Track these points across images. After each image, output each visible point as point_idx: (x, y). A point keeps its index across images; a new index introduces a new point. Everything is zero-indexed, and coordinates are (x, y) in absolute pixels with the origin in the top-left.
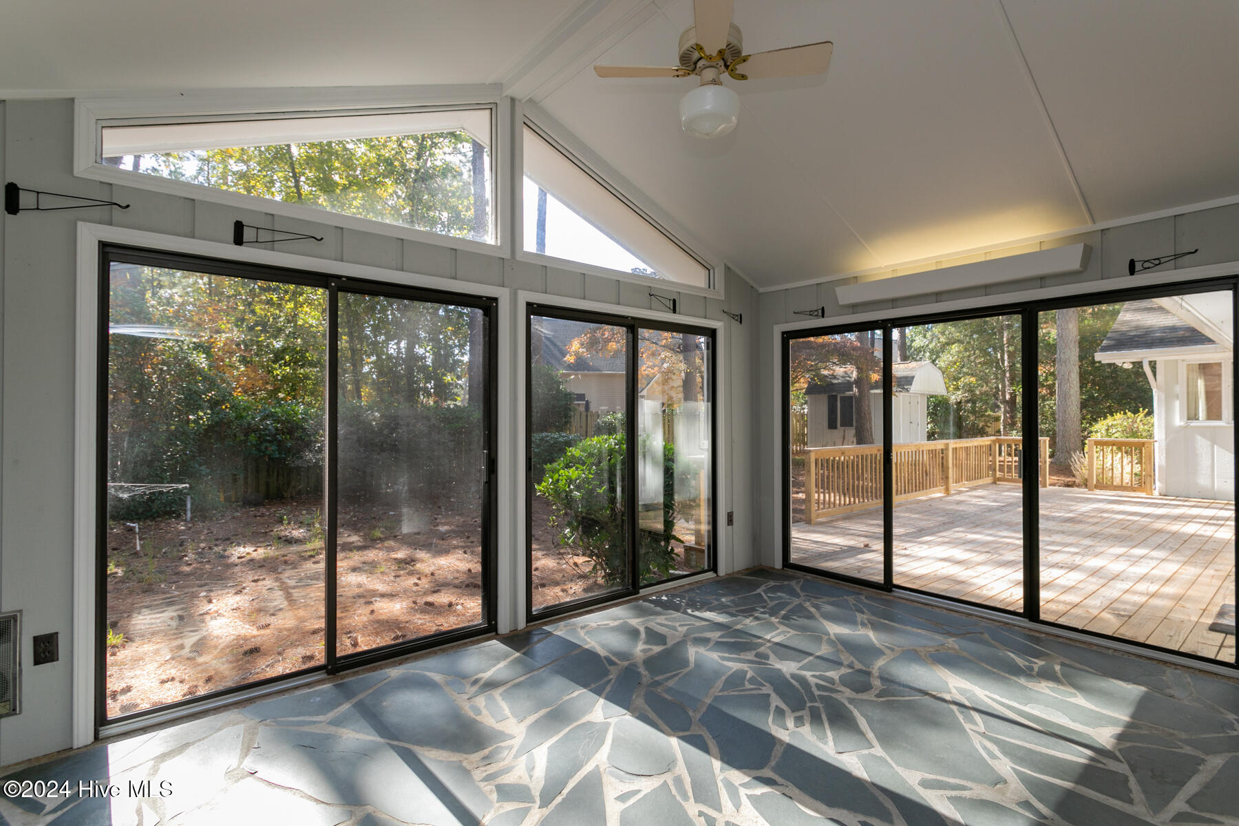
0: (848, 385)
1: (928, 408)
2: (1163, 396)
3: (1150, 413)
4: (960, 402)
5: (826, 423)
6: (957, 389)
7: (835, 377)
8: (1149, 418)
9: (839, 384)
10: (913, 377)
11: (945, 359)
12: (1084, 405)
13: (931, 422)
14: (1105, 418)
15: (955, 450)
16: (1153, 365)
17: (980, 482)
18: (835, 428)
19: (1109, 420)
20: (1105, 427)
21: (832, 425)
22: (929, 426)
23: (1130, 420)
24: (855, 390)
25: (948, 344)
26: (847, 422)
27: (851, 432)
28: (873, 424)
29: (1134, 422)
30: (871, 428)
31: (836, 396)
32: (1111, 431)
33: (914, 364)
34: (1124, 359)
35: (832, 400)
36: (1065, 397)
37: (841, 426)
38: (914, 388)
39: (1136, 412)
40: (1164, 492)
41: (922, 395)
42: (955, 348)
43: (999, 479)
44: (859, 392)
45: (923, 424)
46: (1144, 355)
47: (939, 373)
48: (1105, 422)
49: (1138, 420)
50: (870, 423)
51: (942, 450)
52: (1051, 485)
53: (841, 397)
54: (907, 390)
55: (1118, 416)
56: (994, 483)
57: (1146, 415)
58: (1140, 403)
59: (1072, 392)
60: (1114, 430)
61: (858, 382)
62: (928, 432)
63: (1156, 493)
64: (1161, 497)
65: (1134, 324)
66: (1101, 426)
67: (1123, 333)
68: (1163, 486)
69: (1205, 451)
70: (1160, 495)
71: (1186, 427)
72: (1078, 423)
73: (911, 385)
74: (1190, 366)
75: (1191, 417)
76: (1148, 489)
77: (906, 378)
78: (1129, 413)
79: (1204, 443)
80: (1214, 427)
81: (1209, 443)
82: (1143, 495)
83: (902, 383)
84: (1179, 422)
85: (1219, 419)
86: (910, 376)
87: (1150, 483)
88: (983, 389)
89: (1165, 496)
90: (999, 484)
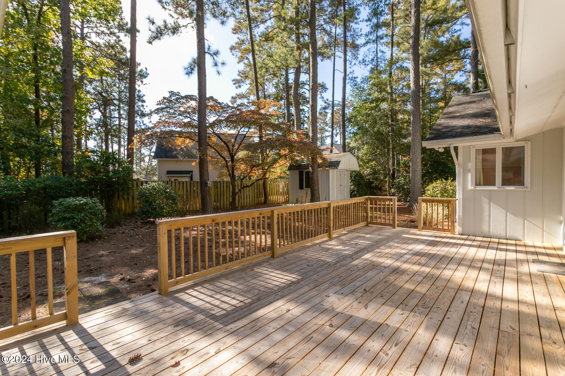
0: (307, 166)
1: (351, 177)
2: (461, 170)
3: (454, 179)
4: (369, 174)
5: (298, 186)
7: (302, 161)
8: (453, 183)
9: (305, 165)
10: (340, 161)
12: (423, 176)
13: (353, 185)
14: (432, 183)
16: (456, 149)
17: (357, 226)
18: (303, 189)
19: (434, 184)
20: (432, 188)
21: (301, 187)
22: (352, 187)
23: (444, 184)
24: (310, 168)
26: (307, 186)
27: (309, 191)
28: (320, 186)
29: (446, 185)
30: (318, 189)
31: (303, 171)
32: (434, 190)
33: (341, 154)
34: (439, 146)
35: (301, 173)
36: (414, 171)
37: (305, 188)
38: (341, 167)
39: (447, 179)
40: (461, 232)
41: (347, 170)
43: (370, 223)
44: (312, 169)
45: (348, 185)
46: (451, 143)
47: (355, 159)
48: (432, 185)
49: (448, 184)
50: (318, 186)
52: (398, 226)
53: (305, 172)
54: (337, 168)
55: (439, 182)
56: (367, 225)
57: (453, 181)
58: (450, 174)
59: (418, 169)
60: (437, 189)
63: (457, 233)
64: (459, 236)
65: (445, 125)
66: (430, 187)
67: (439, 130)
68: (461, 229)
69: (486, 207)
70: (459, 234)
71: (474, 191)
72: (420, 185)
73: (339, 165)
74: (477, 151)
75: (478, 184)
76: (452, 230)
77: (337, 161)
78: (444, 180)
79: (485, 201)
80: (491, 190)
81: (488, 201)
82: (449, 235)
83: (335, 164)
84: (470, 187)
85: (494, 184)
86: (339, 160)
87: (453, 227)
88: (379, 168)
89: (462, 235)
90: (370, 226)
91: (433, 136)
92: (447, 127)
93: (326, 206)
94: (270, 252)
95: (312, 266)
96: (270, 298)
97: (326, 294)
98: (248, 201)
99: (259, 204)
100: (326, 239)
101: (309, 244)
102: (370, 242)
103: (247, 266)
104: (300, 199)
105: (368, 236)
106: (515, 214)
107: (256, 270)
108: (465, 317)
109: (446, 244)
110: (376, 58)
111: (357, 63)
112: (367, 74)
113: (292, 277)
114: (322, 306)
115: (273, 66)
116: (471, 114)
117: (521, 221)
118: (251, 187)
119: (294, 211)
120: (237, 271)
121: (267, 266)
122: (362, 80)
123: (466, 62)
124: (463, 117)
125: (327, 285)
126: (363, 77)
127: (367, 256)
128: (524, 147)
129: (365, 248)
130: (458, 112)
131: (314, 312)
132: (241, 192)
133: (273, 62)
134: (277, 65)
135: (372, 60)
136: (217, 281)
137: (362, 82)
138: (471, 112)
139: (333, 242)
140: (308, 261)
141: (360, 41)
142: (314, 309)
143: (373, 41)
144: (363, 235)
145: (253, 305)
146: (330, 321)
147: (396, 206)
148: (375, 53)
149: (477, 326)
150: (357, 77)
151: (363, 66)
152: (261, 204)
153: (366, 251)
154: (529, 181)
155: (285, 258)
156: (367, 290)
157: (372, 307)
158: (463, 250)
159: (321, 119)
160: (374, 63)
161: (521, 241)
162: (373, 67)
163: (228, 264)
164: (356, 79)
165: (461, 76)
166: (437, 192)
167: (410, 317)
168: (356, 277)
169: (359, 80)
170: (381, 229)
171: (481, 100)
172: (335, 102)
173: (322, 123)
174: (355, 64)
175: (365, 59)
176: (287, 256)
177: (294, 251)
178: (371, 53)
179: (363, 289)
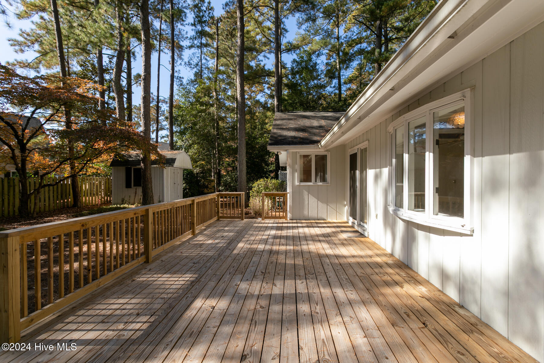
0: (138, 162)
1: (183, 176)
2: (291, 170)
4: (198, 173)
5: (124, 184)
6: (197, 166)
7: (130, 157)
9: (133, 160)
10: (176, 159)
11: (192, 151)
13: (185, 183)
14: (257, 181)
15: (198, 203)
17: (212, 221)
18: (131, 187)
19: (259, 182)
20: (257, 185)
21: (128, 186)
22: (184, 185)
24: (142, 165)
25: (193, 144)
26: (137, 184)
27: (140, 190)
28: (153, 184)
29: (267, 182)
30: (151, 187)
31: (131, 168)
32: (259, 186)
33: (176, 152)
34: (278, 150)
35: (128, 171)
36: (241, 171)
37: (134, 186)
38: (176, 164)
40: (292, 218)
41: (180, 168)
42: (196, 146)
43: (221, 217)
44: (144, 165)
45: (181, 185)
46: (287, 149)
47: (189, 158)
50: (151, 184)
51: (190, 204)
52: (244, 218)
53: (134, 169)
54: (172, 166)
55: (262, 180)
56: (218, 220)
61: (145, 160)
62: (183, 188)
63: (288, 219)
64: (291, 221)
65: (279, 134)
66: (255, 184)
67: (276, 138)
68: (291, 215)
69: (306, 197)
70: (290, 220)
71: (299, 186)
72: (246, 183)
73: (174, 163)
74: (300, 156)
75: (301, 181)
76: (285, 217)
77: (172, 159)
78: (265, 179)
79: (306, 193)
80: (309, 186)
81: (307, 193)
82: (284, 221)
83: (170, 161)
84: (297, 183)
85: (311, 181)
86: (174, 158)
87: (286, 214)
88: (208, 167)
89: (292, 220)
90: (221, 220)
91: (273, 142)
92: (281, 136)
93: (190, 202)
94: (144, 257)
95: (198, 262)
96: (183, 302)
97: (235, 284)
98: (47, 205)
99: (64, 207)
100: (190, 236)
101: (178, 243)
102: (233, 234)
103: (121, 278)
104: (126, 199)
105: (226, 228)
106: (322, 202)
107: (138, 279)
108: (337, 273)
109: (288, 228)
110: (200, 64)
111: (183, 63)
112: (193, 77)
113: (188, 277)
114: (240, 295)
115: (86, 39)
116: (293, 128)
117: (325, 206)
118: (55, 187)
119: (165, 209)
120: (113, 286)
121: (148, 273)
122: (188, 82)
123: (264, 86)
124: (289, 129)
125: (228, 276)
126: (189, 79)
127: (241, 245)
128: (326, 155)
129: (233, 239)
130: (284, 125)
131: (238, 301)
132: (38, 193)
133: (86, 35)
134: (92, 40)
135: (197, 65)
136: (94, 304)
137: (187, 84)
138: (292, 126)
139: (200, 238)
140: (190, 259)
141: (185, 43)
142: (236, 299)
143: (198, 47)
144: (222, 228)
145: (170, 315)
146: (258, 304)
147: (220, 203)
148: (200, 58)
149: (347, 277)
150: (183, 78)
151: (189, 69)
152: (68, 207)
153: (235, 241)
154: (330, 179)
155: (162, 261)
156: (264, 272)
157: (279, 284)
158: (301, 230)
159: (135, 113)
160: (198, 67)
161: (325, 220)
162: (197, 71)
163: (100, 280)
164: (182, 80)
165: (261, 96)
166: (261, 188)
167: (308, 283)
168: (246, 264)
169: (185, 81)
170: (232, 222)
171: (295, 119)
172: (160, 98)
173: (136, 117)
174: (181, 64)
175: (190, 62)
176: (163, 258)
177: (167, 253)
178: (196, 58)
179: (260, 272)
